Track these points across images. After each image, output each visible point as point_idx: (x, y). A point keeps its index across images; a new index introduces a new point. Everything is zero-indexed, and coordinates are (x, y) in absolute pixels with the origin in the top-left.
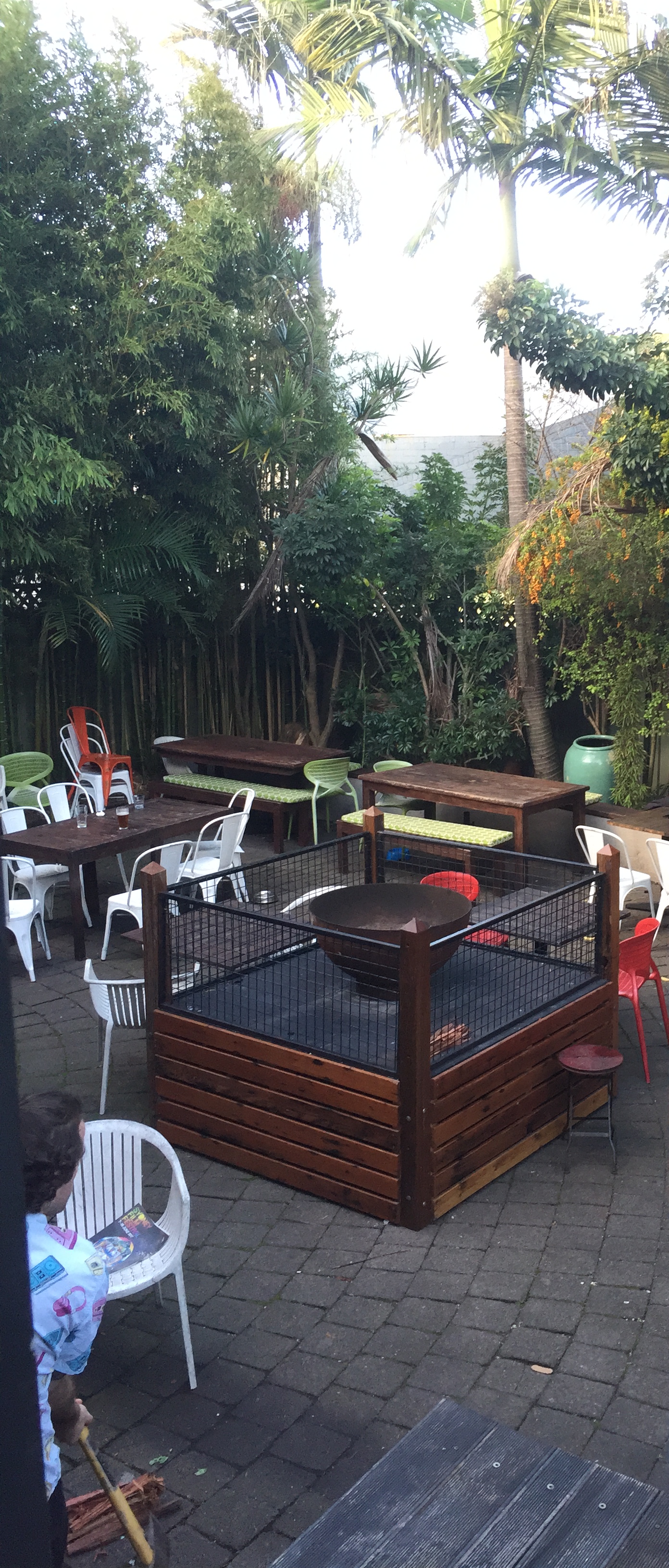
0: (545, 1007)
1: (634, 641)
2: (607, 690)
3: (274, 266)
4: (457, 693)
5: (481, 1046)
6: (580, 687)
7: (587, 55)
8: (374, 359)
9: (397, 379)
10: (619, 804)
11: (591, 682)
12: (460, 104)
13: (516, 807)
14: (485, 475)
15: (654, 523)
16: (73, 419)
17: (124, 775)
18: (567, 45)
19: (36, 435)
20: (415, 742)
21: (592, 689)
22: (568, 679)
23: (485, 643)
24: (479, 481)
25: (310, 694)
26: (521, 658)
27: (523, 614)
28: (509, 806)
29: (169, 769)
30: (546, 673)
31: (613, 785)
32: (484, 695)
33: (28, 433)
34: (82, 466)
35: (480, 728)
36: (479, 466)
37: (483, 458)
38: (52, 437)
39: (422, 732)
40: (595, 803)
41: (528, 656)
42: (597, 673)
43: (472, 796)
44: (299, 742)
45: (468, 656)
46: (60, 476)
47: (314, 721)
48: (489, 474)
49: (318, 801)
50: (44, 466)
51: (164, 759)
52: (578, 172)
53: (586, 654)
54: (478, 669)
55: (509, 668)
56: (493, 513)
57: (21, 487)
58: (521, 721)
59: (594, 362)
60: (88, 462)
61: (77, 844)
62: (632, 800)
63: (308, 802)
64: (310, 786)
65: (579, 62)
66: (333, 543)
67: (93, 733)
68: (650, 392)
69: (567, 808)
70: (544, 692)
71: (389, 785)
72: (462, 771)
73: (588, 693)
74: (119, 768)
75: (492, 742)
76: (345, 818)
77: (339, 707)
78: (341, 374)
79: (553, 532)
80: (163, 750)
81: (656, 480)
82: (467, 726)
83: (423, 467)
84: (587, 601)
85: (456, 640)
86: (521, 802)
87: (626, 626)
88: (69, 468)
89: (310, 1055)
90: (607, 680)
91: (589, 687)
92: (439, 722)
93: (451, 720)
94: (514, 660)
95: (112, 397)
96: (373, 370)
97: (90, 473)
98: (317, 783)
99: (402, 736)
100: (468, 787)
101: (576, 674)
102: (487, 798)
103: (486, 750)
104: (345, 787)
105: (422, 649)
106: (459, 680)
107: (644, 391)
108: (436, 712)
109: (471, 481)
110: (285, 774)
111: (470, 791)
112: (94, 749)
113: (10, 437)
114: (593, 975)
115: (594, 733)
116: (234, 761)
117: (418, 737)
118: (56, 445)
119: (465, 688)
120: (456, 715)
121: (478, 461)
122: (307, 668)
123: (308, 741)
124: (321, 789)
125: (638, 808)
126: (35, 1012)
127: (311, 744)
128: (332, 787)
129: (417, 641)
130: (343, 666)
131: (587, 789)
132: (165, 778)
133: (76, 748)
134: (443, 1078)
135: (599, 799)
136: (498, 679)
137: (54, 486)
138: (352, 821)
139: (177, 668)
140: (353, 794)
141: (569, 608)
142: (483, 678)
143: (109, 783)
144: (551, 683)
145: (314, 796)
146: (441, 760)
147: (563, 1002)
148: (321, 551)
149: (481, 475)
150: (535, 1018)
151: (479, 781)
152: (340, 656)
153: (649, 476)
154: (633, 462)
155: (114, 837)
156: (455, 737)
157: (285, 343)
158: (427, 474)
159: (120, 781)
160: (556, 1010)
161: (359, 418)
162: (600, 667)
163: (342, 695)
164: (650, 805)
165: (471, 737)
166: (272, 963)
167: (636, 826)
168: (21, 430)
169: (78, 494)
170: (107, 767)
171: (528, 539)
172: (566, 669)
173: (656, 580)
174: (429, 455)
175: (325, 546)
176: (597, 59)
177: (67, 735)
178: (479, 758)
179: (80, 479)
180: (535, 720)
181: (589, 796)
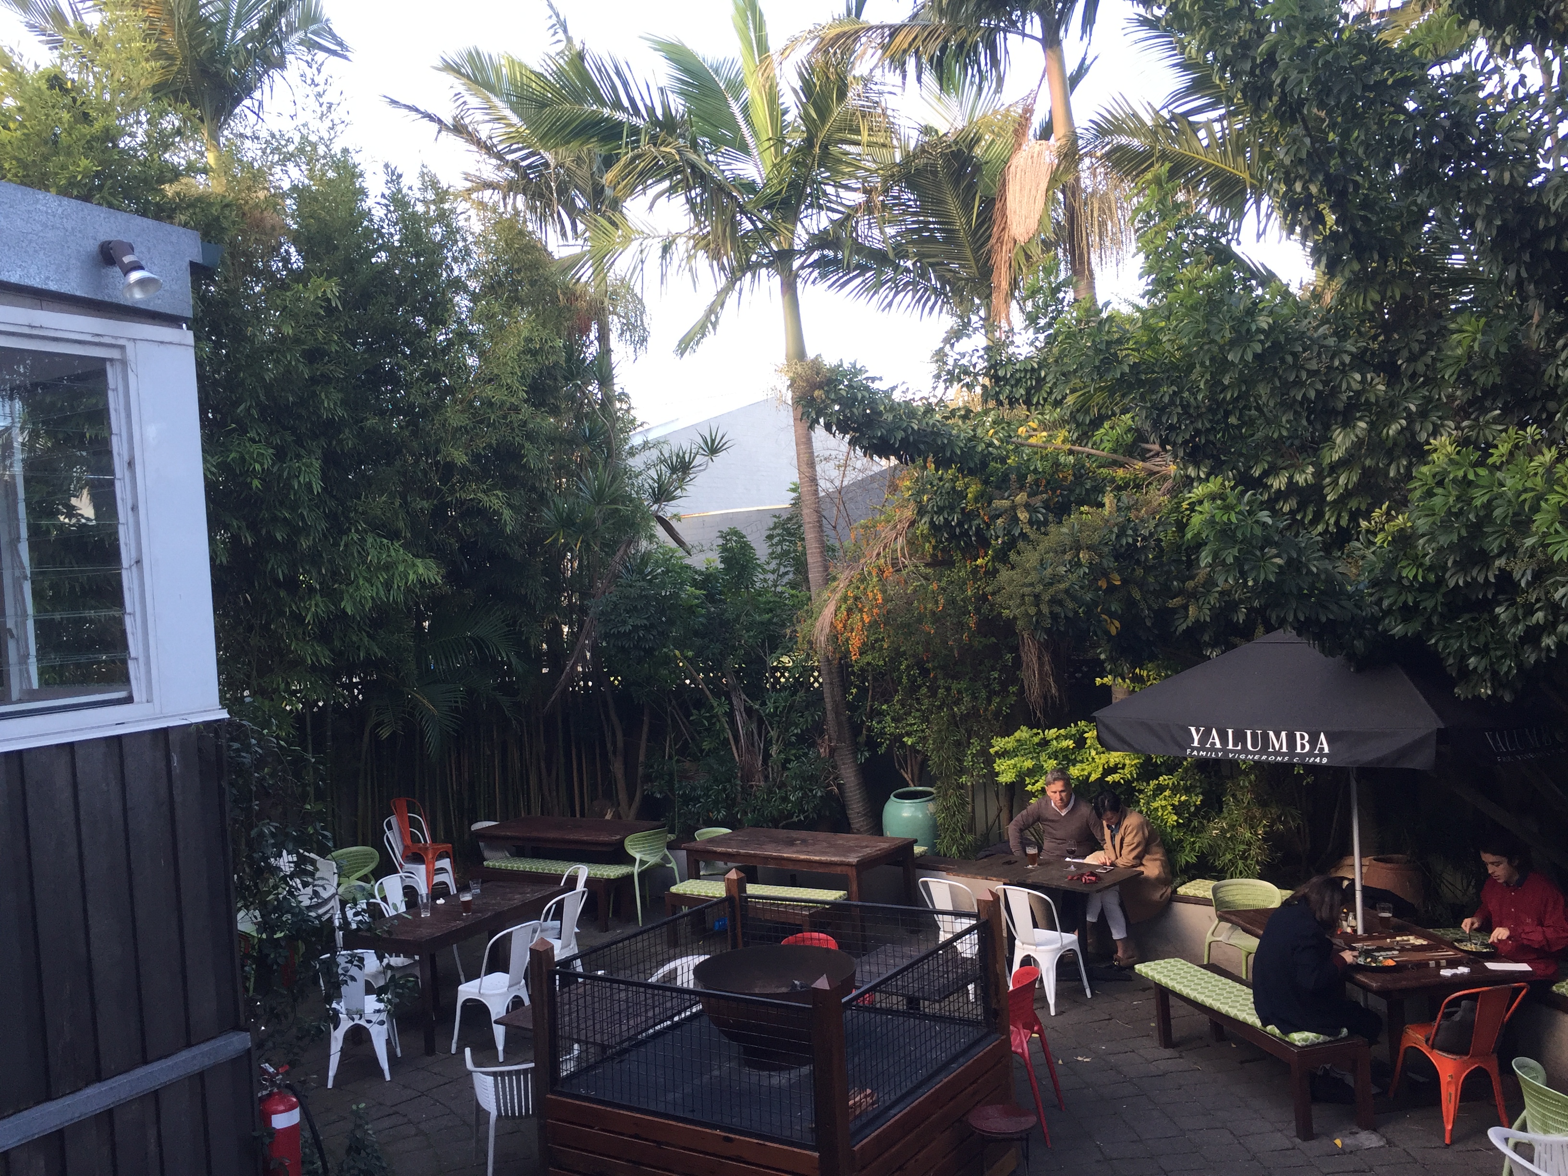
0: (945, 1067)
1: (948, 689)
2: (924, 739)
3: (578, 373)
4: (767, 756)
5: (893, 1112)
6: (898, 739)
7: (859, 168)
8: (665, 446)
9: (690, 463)
10: (945, 855)
11: (909, 734)
12: (744, 219)
13: (849, 865)
14: (777, 545)
15: (962, 574)
16: (401, 524)
17: (446, 863)
18: (840, 161)
19: (370, 540)
20: (729, 808)
21: (909, 741)
22: (882, 733)
23: (791, 707)
24: (770, 551)
25: (618, 768)
26: (830, 716)
27: (830, 672)
28: (842, 864)
29: (486, 854)
30: (856, 730)
31: (938, 836)
32: (794, 755)
33: (363, 540)
34: (414, 565)
35: (795, 789)
36: (770, 537)
37: (774, 528)
38: (385, 541)
39: (735, 798)
40: (922, 855)
41: (837, 714)
42: (912, 725)
43: (802, 857)
44: (608, 817)
45: (777, 719)
46: (393, 575)
47: (623, 796)
48: (780, 543)
49: (639, 874)
50: (379, 568)
51: (481, 844)
52: (858, 266)
53: (898, 707)
54: (787, 730)
55: (818, 728)
56: (786, 580)
57: (358, 588)
58: (836, 779)
59: (905, 430)
60: (418, 562)
61: (425, 933)
62: (960, 852)
63: (630, 876)
64: (631, 861)
65: (851, 176)
66: (647, 619)
67: (414, 823)
68: (959, 453)
69: (897, 864)
70: (856, 749)
71: (715, 852)
72: (783, 833)
73: (904, 744)
74: (440, 857)
75: (808, 803)
76: (673, 889)
77: (648, 778)
78: (636, 463)
79: (870, 589)
80: (482, 835)
81: (965, 534)
82: (779, 788)
83: (721, 541)
84: (897, 655)
85: (764, 704)
86: (853, 859)
87: (939, 676)
88: (401, 568)
89: (718, 1132)
90: (923, 731)
91: (905, 739)
92: (752, 786)
93: (762, 784)
94: (823, 720)
95: (435, 502)
96: (667, 455)
97: (421, 570)
98: (638, 856)
99: (716, 802)
100: (795, 849)
101: (890, 727)
102: (817, 858)
103: (802, 811)
104: (665, 859)
105: (731, 715)
106: (768, 743)
107: (953, 452)
108: (748, 777)
109: (762, 550)
110: (604, 849)
111: (798, 852)
112: (415, 839)
113: (346, 545)
114: (986, 1030)
115: (908, 785)
116: (554, 841)
117: (730, 804)
118: (389, 548)
119: (774, 751)
120: (766, 778)
121: (768, 532)
122: (614, 743)
123: (617, 816)
124: (642, 862)
125: (966, 858)
126: (396, 1113)
127: (620, 818)
128: (652, 860)
129: (727, 708)
130: (648, 740)
131: (915, 841)
132: (485, 863)
133: (399, 839)
134: (863, 1147)
135: (925, 852)
136: (808, 739)
137: (388, 586)
138: (681, 892)
139: (489, 753)
140: (673, 865)
141: (881, 663)
142: (793, 739)
143: (432, 872)
144: (862, 739)
145: (636, 870)
146: (757, 824)
147: (961, 1060)
148: (635, 628)
149: (773, 545)
150: (938, 1079)
151: (804, 841)
152: (645, 729)
153: (958, 530)
154: (941, 518)
155: (460, 924)
156: (769, 801)
157: (588, 440)
158: (724, 549)
159: (443, 870)
160: (957, 1069)
161: (655, 503)
162: (915, 718)
163: (652, 767)
164: (982, 854)
165: (785, 799)
166: (644, 1042)
167: (980, 874)
168: (356, 537)
169: (409, 590)
170: (430, 856)
171: (845, 599)
172: (878, 723)
173: (970, 628)
174: (725, 529)
175: (639, 622)
176: (866, 170)
177: (390, 828)
178: (795, 819)
179: (412, 577)
180: (849, 776)
181: (918, 849)
